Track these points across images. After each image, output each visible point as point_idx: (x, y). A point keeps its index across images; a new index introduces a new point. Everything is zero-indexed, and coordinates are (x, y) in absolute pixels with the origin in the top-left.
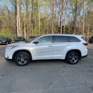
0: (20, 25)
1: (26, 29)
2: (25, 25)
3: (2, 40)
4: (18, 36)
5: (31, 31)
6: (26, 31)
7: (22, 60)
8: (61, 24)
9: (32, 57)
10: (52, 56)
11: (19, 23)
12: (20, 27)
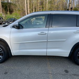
2: (34, 7)
3: (9, 22)
8: (70, 5)
10: (45, 50)
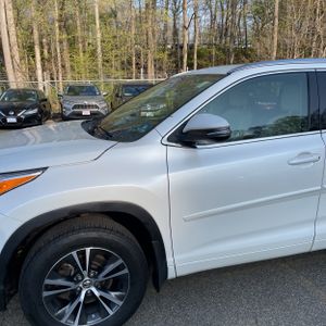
0: (13, 39)
1: (42, 59)
4: (13, 86)
5: (63, 67)
6: (43, 66)
7: (88, 288)
8: (186, 32)
9: (169, 259)
11: (12, 29)
12: (15, 48)
